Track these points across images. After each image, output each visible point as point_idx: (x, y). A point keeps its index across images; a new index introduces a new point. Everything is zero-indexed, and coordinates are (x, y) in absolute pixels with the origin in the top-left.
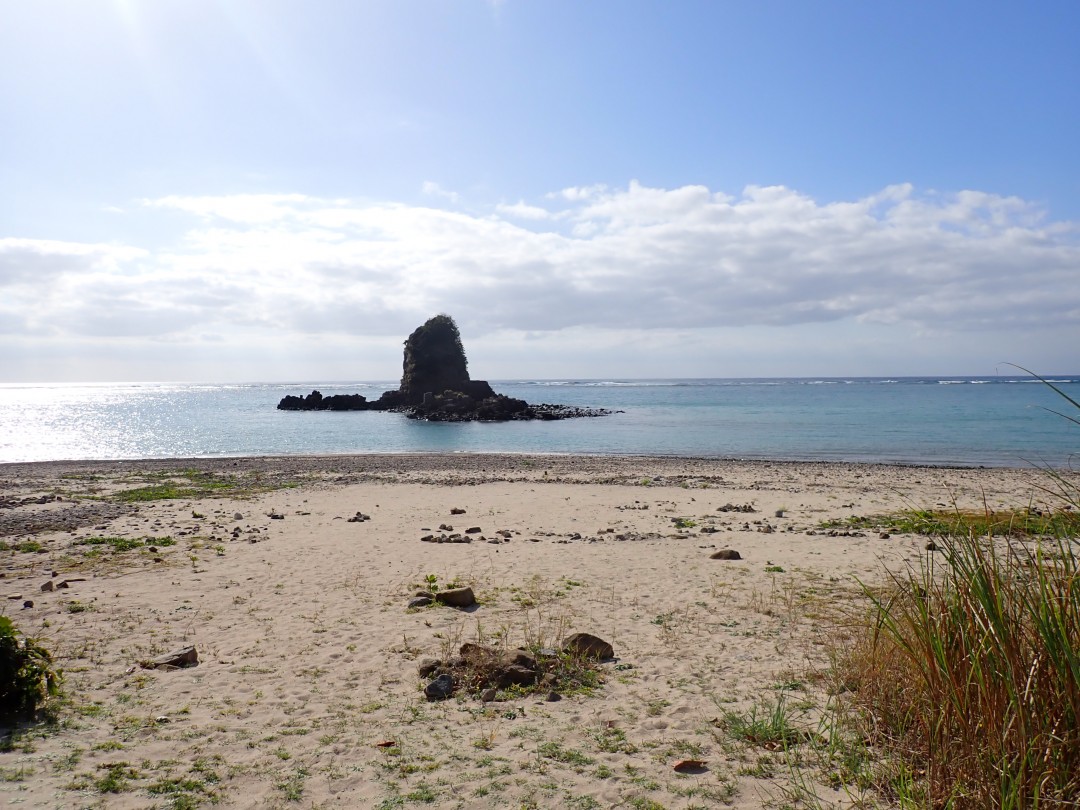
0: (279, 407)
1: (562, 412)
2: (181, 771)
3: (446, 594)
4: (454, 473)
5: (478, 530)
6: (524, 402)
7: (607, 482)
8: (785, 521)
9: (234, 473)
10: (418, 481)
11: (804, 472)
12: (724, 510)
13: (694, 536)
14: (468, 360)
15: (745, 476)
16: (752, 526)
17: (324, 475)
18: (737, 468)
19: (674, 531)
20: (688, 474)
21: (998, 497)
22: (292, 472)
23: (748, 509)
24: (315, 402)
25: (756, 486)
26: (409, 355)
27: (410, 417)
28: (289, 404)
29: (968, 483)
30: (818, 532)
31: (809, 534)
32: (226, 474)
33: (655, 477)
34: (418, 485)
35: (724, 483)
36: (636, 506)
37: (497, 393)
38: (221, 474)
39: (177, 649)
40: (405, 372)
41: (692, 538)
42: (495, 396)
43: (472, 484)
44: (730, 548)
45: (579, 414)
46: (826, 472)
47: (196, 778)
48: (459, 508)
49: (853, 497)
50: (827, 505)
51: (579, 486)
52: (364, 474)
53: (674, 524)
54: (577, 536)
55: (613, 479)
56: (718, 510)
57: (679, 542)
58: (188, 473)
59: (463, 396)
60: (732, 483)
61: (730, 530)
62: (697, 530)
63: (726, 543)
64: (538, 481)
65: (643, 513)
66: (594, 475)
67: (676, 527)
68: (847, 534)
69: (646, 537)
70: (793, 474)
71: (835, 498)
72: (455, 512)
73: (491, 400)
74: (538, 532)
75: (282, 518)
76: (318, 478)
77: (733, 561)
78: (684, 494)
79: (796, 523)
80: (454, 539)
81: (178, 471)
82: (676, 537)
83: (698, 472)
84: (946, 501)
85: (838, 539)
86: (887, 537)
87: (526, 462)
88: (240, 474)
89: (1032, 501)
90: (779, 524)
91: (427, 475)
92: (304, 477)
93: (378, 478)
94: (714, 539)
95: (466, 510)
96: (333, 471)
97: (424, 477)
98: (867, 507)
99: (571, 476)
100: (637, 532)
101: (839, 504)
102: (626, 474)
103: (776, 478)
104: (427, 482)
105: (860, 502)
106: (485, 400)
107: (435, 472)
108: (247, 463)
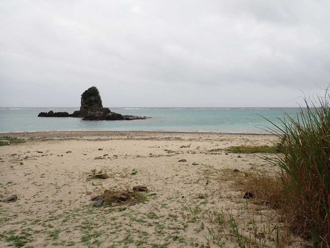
0: (39, 116)
1: (132, 118)
2: (17, 234)
3: (98, 175)
4: (99, 137)
5: (107, 155)
6: (120, 115)
7: (147, 139)
8: (199, 150)
9: (24, 138)
10: (87, 140)
11: (205, 135)
13: (173, 155)
14: (102, 101)
15: (187, 137)
16: (189, 152)
17: (55, 138)
18: (185, 135)
19: (167, 154)
20: (171, 137)
21: (257, 142)
22: (45, 138)
23: (189, 147)
24: (51, 114)
25: (190, 140)
26: (83, 99)
27: (84, 119)
28: (42, 115)
29: (249, 139)
30: (208, 153)
31: (206, 154)
32: (21, 139)
34: (87, 141)
35: (182, 139)
36: (156, 147)
37: (112, 112)
38: (19, 138)
39: (10, 196)
40: (82, 105)
41: (173, 156)
42: (111, 113)
43: (105, 140)
44: (184, 159)
45: (138, 118)
46: (210, 136)
47: (23, 235)
48: (101, 148)
49: (218, 143)
50: (211, 145)
51: (138, 141)
52: (69, 138)
53: (167, 152)
54: (138, 156)
55: (148, 139)
56: (180, 147)
57: (168, 157)
58: (7, 138)
59: (101, 113)
60: (184, 139)
61: (183, 153)
62: (174, 153)
63: (183, 157)
64: (126, 139)
65: (158, 149)
66: (143, 137)
67: (168, 152)
68: (216, 154)
69: (159, 156)
70: (201, 136)
71: (213, 143)
72: (100, 150)
73: (110, 114)
74: (126, 155)
75: (42, 152)
76: (53, 139)
77: (184, 162)
78: (170, 143)
79: (202, 151)
80: (100, 158)
81: (4, 137)
82: (168, 156)
83: (174, 136)
84: (243, 144)
85: (214, 155)
86: (227, 154)
87: (122, 134)
88: (26, 138)
89: (266, 143)
90: (197, 151)
91: (90, 138)
92: (48, 139)
93: (74, 139)
94: (179, 156)
95: (103, 149)
96: (58, 137)
97: (89, 139)
98: (222, 146)
99: (136, 137)
100: (156, 154)
101: (214, 145)
102: (152, 137)
103: (196, 138)
104: (91, 140)
105: (220, 144)
106: (108, 114)
107: (93, 137)
108: (28, 135)
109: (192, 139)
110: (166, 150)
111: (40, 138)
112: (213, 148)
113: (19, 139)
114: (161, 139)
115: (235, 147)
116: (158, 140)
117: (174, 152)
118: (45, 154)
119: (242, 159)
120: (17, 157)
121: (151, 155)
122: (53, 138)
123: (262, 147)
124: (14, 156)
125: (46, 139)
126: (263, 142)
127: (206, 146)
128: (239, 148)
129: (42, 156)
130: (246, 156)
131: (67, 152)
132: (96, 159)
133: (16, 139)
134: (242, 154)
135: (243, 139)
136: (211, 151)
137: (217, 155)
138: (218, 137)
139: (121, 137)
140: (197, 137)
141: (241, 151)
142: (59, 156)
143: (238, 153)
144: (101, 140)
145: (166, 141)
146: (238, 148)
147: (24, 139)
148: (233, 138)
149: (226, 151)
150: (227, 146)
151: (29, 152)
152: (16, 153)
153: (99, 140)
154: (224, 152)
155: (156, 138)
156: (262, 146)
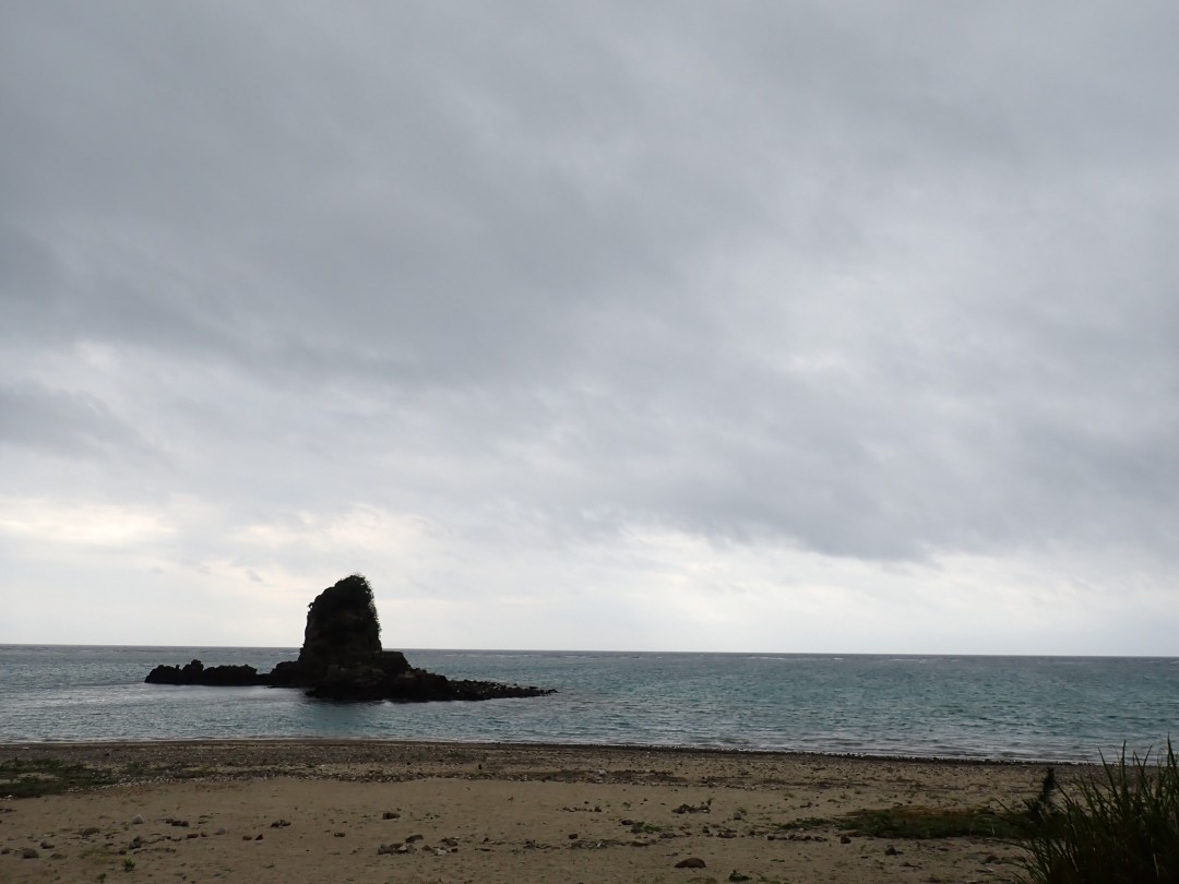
0: (149, 680)
1: (490, 691)
4: (375, 767)
5: (420, 837)
6: (443, 678)
7: (549, 778)
8: (745, 824)
9: (107, 766)
10: (336, 776)
11: (758, 765)
12: (680, 811)
13: (654, 842)
15: (694, 769)
16: (711, 830)
17: (220, 769)
18: (686, 760)
19: (632, 838)
20: (635, 768)
21: (953, 794)
22: (182, 766)
23: (705, 809)
24: (195, 673)
25: (709, 782)
26: (313, 621)
27: (310, 694)
28: (163, 676)
29: (923, 779)
30: (779, 836)
31: (771, 838)
32: (99, 768)
33: (602, 772)
34: (335, 782)
35: (676, 780)
36: (588, 807)
37: (413, 666)
38: (90, 766)
41: (653, 846)
42: (413, 671)
43: (398, 780)
44: (694, 856)
45: (507, 694)
46: (779, 765)
48: (391, 811)
49: (810, 795)
50: (785, 805)
51: (519, 782)
52: (269, 768)
53: (629, 828)
54: (530, 845)
55: (555, 774)
56: (674, 811)
57: (637, 849)
58: (51, 766)
59: (375, 670)
60: (683, 780)
61: (689, 834)
62: (655, 836)
63: (689, 850)
64: (473, 777)
65: (595, 815)
66: (533, 769)
67: (633, 831)
68: (808, 838)
69: (605, 844)
70: (746, 768)
71: (792, 796)
72: (388, 816)
73: (408, 675)
74: (487, 840)
75: (185, 824)
76: (212, 773)
77: (698, 870)
78: (636, 792)
79: (755, 827)
80: (395, 849)
81: (38, 762)
82: (636, 844)
83: (647, 766)
84: (902, 800)
85: (800, 845)
86: (848, 841)
87: (458, 754)
88: (116, 768)
89: (986, 799)
90: (739, 827)
91: (343, 769)
92: (196, 772)
93: (286, 773)
94: (675, 845)
95: (399, 813)
96: (230, 764)
97: (340, 772)
98: (824, 808)
99: (509, 769)
100: (593, 838)
101: (798, 803)
102: (568, 768)
103: (729, 773)
104: (345, 778)
105: (818, 801)
106: (400, 675)
107: (352, 766)
108: (121, 753)
109: (713, 779)
110: (624, 823)
111: (165, 769)
112: (792, 817)
113: (92, 771)
114: (601, 775)
115: (873, 812)
116: (591, 780)
117: (658, 829)
118: (198, 832)
119: (901, 859)
120: (101, 840)
121: (576, 841)
122: (213, 769)
123: (970, 814)
124: (92, 837)
125: (189, 772)
126: (971, 792)
127: (768, 809)
128: (887, 818)
129: (190, 837)
130: (915, 847)
131: (275, 825)
132: (383, 851)
133: (79, 768)
134: (902, 839)
135: (900, 779)
136: (788, 827)
137: (813, 845)
138: (807, 771)
139: (454, 768)
140: (731, 769)
141: (894, 829)
142: (250, 839)
143: (885, 837)
144: (385, 779)
145: (620, 787)
146: (884, 816)
147: (109, 772)
148: (863, 775)
149: (841, 828)
150: (844, 810)
151: (138, 822)
152: (97, 826)
153: (378, 778)
154: (833, 830)
155: (583, 772)
156: (970, 811)
